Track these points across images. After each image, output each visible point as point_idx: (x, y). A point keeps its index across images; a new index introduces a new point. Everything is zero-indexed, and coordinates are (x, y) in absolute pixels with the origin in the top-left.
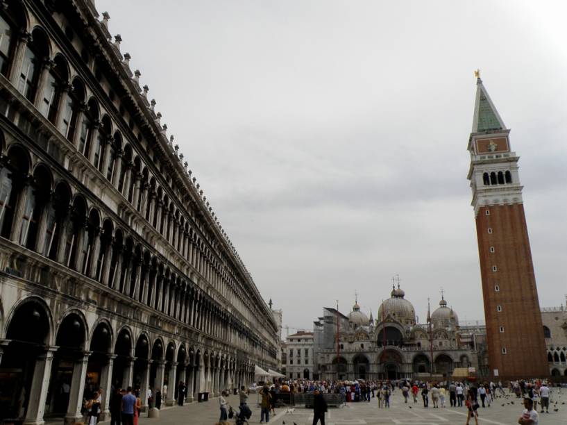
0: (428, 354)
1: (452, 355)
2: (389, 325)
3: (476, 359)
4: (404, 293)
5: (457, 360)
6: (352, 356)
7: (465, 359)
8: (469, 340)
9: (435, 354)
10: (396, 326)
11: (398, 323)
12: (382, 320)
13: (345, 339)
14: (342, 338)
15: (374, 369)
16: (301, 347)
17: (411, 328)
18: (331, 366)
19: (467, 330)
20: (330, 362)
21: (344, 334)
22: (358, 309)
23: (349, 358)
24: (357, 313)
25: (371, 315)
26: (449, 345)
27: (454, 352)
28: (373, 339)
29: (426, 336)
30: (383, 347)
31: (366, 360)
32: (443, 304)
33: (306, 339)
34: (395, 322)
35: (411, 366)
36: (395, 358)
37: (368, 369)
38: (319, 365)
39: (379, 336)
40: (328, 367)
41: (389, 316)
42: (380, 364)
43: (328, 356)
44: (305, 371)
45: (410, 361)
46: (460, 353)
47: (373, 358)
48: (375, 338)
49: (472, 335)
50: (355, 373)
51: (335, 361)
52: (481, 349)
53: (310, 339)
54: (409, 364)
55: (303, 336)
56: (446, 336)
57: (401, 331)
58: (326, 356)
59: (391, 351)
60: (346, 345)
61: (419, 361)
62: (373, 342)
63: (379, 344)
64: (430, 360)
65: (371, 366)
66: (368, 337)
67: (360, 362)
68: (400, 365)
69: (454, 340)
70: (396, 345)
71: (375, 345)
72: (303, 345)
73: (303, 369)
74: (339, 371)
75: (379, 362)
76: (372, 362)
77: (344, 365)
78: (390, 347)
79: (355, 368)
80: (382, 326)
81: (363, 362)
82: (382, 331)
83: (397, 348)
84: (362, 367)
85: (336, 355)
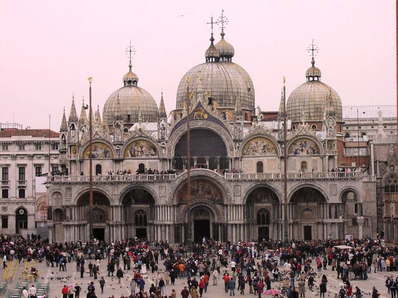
0: (278, 187)
1: (325, 188)
2: (200, 124)
3: (373, 193)
4: (232, 49)
5: (335, 199)
6: (121, 189)
7: (351, 196)
8: (362, 152)
9: (292, 187)
10: (213, 126)
11: (217, 121)
12: (185, 115)
13: (106, 152)
14: (100, 152)
15: (166, 217)
16: (8, 161)
17: (246, 131)
18: (75, 212)
19: (359, 126)
20: (73, 201)
21: (104, 142)
22: (136, 81)
23: (114, 194)
24: (132, 91)
25: (162, 101)
26: (320, 170)
27: (330, 183)
28: (165, 154)
29: (275, 148)
30: (186, 171)
31: (149, 199)
32: (314, 76)
33: (21, 145)
34: (211, 119)
35: (241, 211)
36: (209, 193)
37: (153, 217)
38: (50, 208)
39: (177, 147)
40: (68, 214)
41: (199, 105)
42: (179, 205)
43: (70, 189)
44: (17, 211)
45: (239, 201)
46: (342, 186)
47: (163, 194)
48: (169, 152)
49: (368, 143)
50: (126, 225)
51: (83, 200)
52: (383, 171)
53: (29, 143)
54: (237, 206)
55: (14, 138)
56: (315, 151)
57: (223, 137)
58: (63, 189)
59: (202, 180)
60: (107, 166)
61: (259, 201)
62: (164, 160)
63: (178, 164)
64: (282, 199)
65: (159, 211)
66: (155, 149)
67: (137, 202)
68: (219, 207)
69: (331, 157)
70: (212, 168)
71: (167, 167)
72: (14, 157)
73: (16, 207)
74: (91, 222)
75: (175, 203)
76: (161, 201)
77: (103, 207)
78: (201, 171)
79: (125, 215)
80: (185, 128)
81: (144, 202)
82: (184, 137)
83: (215, 173)
84: (141, 210)
85: (86, 187)
